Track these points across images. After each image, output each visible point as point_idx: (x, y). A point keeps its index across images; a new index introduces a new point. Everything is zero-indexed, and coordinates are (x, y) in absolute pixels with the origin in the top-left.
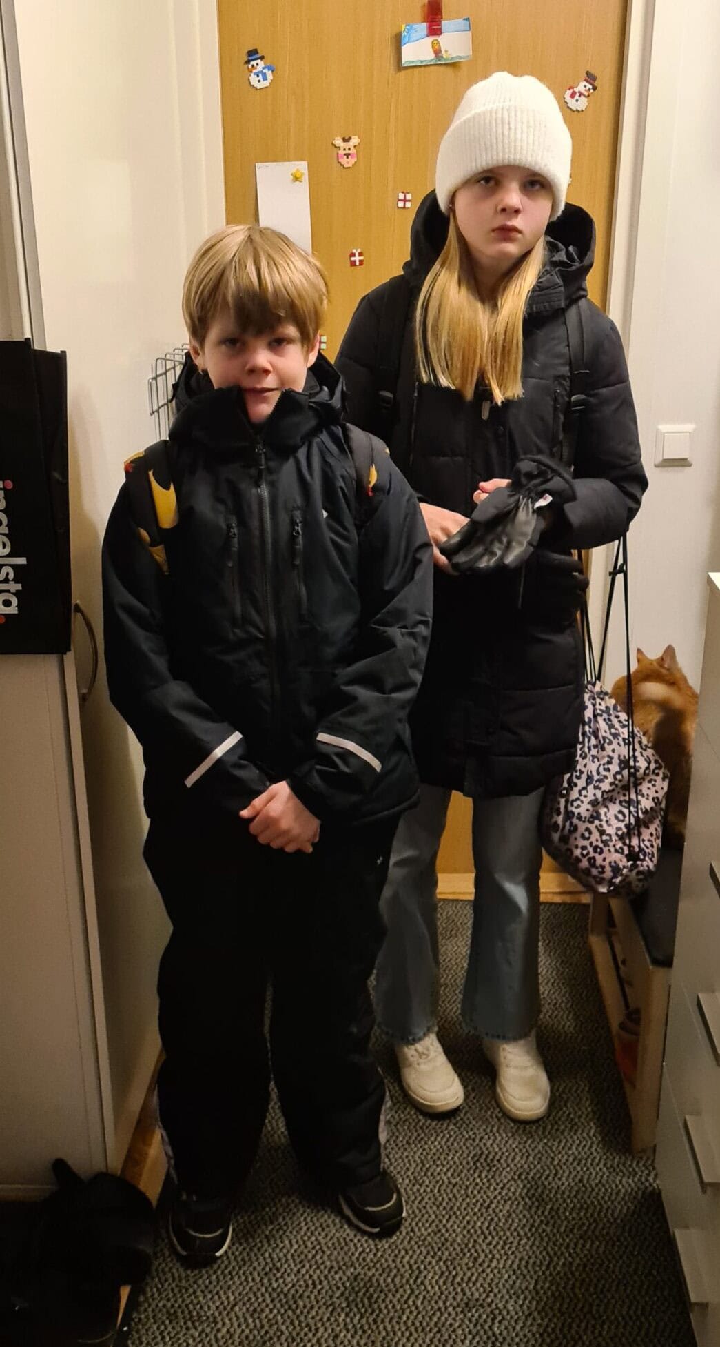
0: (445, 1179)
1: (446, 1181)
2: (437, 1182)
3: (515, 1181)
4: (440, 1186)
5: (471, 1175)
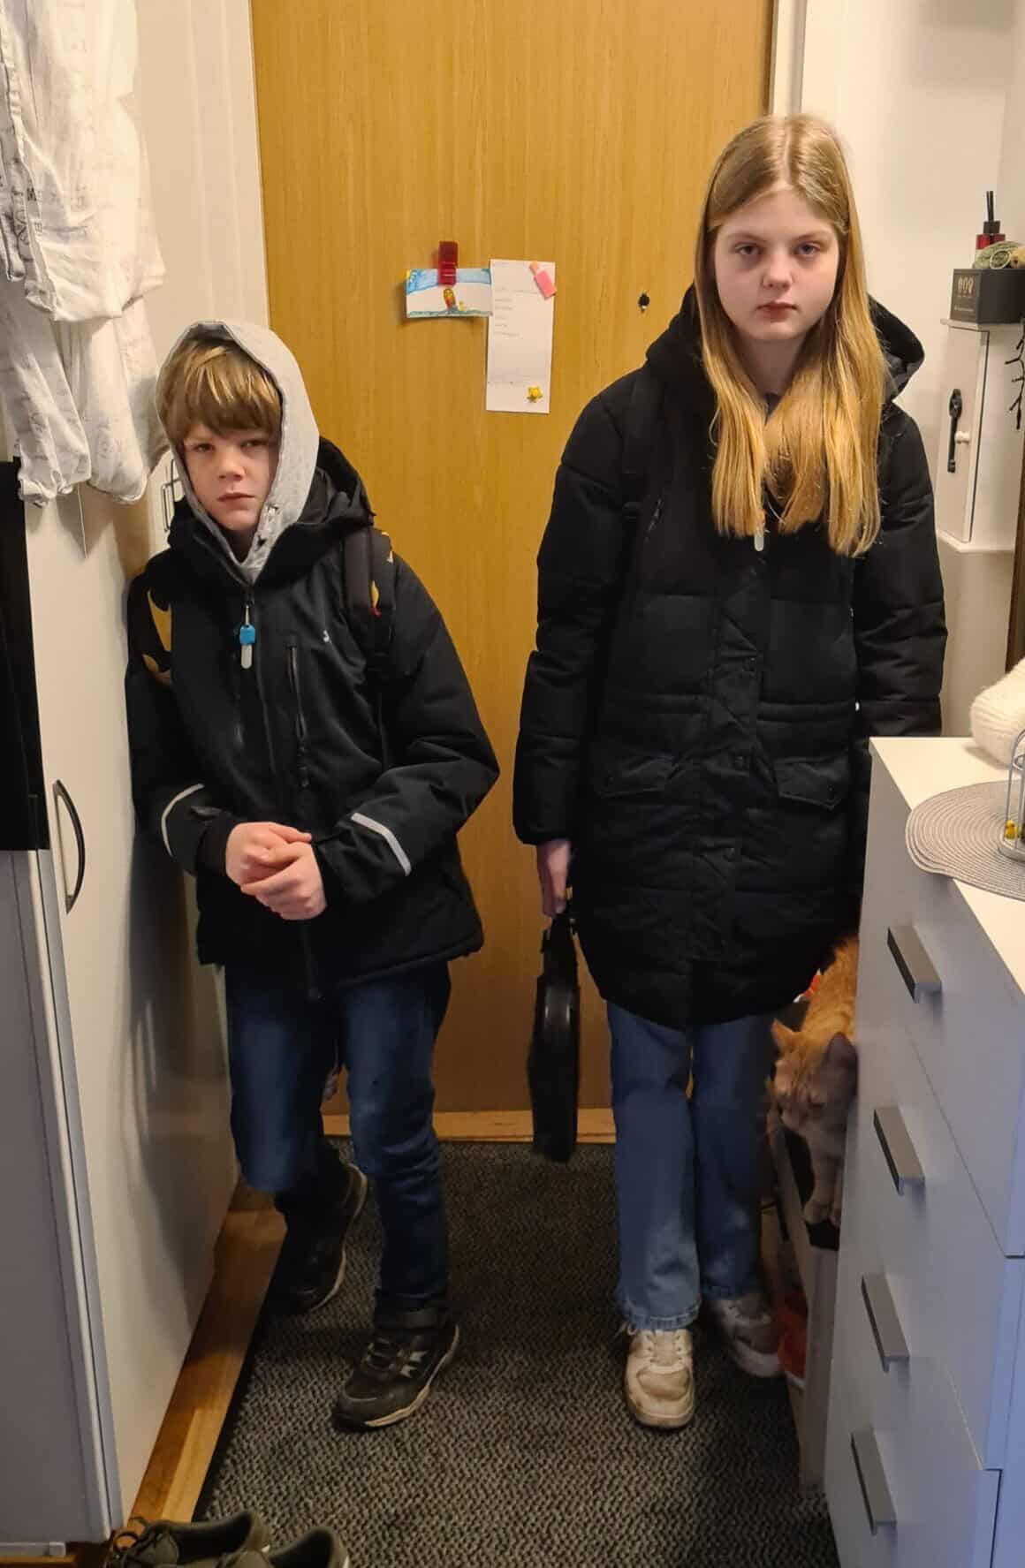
0: (557, 1513)
2: (546, 1519)
5: (591, 1508)
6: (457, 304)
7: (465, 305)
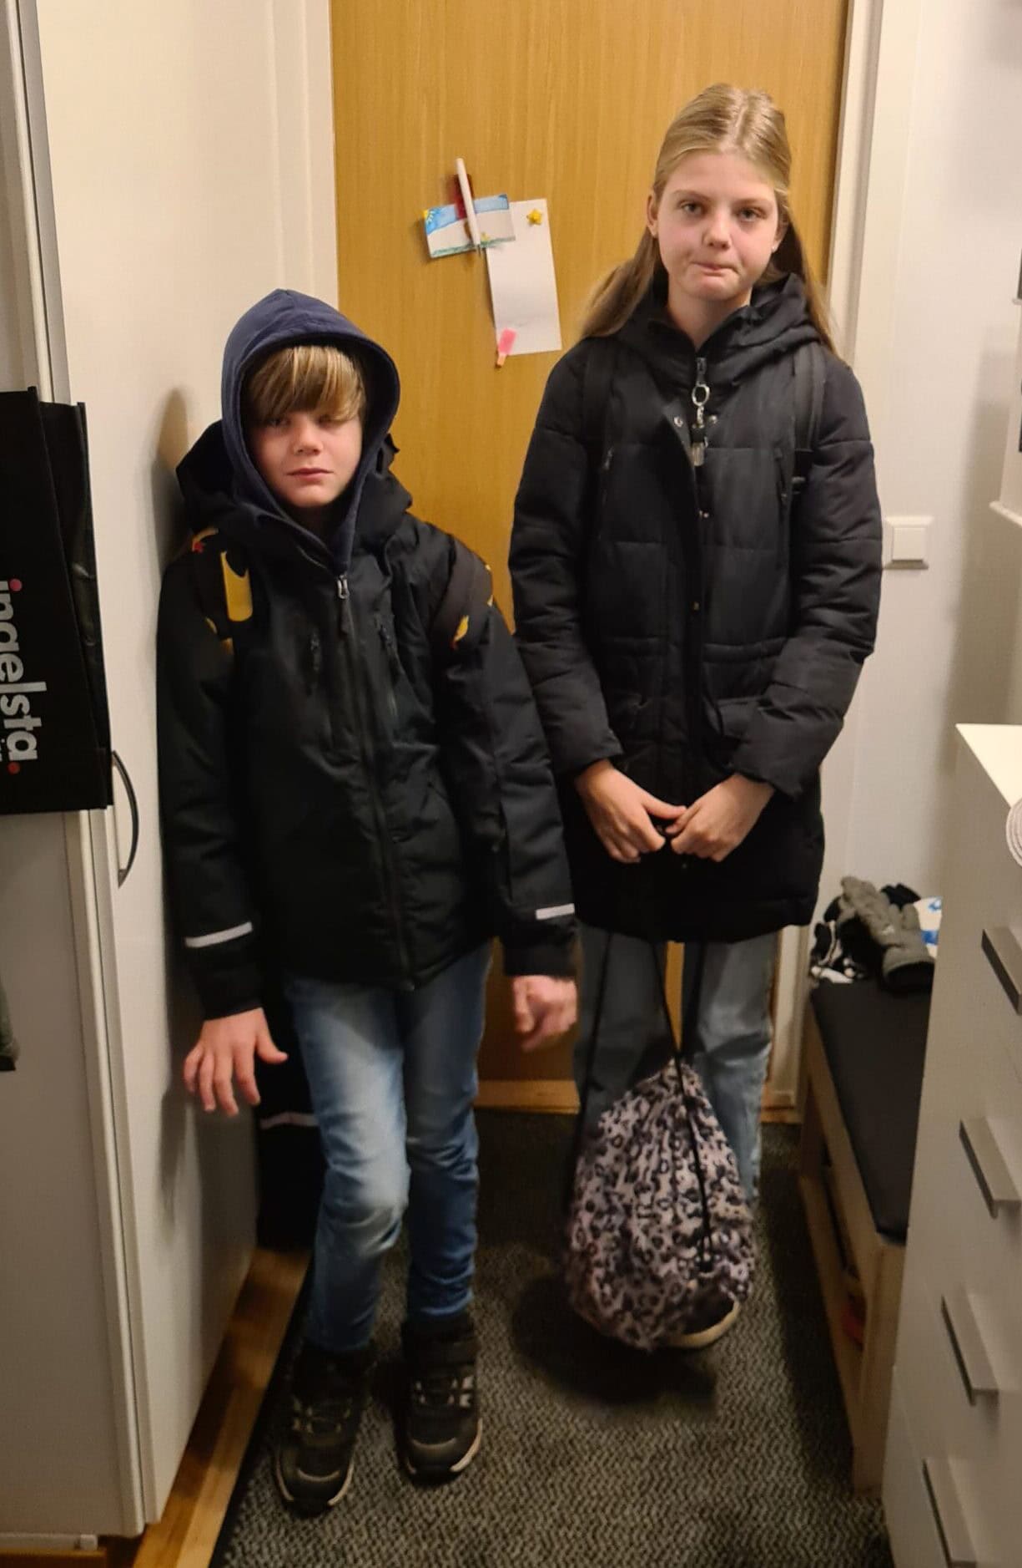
1: (605, 1522)
3: (696, 1522)
4: (595, 1530)
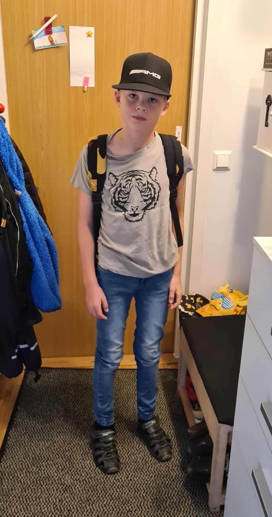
6: (54, 42)
7: (57, 42)
